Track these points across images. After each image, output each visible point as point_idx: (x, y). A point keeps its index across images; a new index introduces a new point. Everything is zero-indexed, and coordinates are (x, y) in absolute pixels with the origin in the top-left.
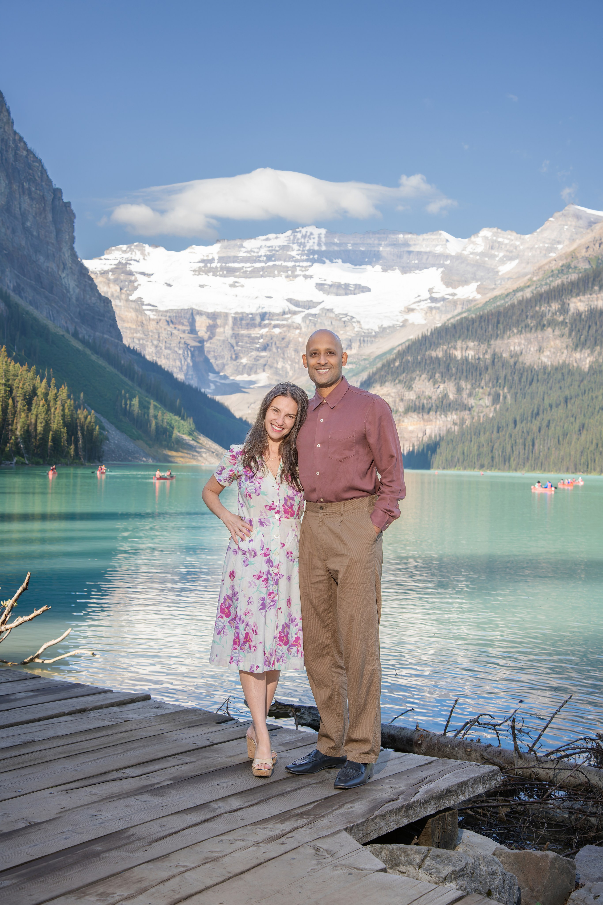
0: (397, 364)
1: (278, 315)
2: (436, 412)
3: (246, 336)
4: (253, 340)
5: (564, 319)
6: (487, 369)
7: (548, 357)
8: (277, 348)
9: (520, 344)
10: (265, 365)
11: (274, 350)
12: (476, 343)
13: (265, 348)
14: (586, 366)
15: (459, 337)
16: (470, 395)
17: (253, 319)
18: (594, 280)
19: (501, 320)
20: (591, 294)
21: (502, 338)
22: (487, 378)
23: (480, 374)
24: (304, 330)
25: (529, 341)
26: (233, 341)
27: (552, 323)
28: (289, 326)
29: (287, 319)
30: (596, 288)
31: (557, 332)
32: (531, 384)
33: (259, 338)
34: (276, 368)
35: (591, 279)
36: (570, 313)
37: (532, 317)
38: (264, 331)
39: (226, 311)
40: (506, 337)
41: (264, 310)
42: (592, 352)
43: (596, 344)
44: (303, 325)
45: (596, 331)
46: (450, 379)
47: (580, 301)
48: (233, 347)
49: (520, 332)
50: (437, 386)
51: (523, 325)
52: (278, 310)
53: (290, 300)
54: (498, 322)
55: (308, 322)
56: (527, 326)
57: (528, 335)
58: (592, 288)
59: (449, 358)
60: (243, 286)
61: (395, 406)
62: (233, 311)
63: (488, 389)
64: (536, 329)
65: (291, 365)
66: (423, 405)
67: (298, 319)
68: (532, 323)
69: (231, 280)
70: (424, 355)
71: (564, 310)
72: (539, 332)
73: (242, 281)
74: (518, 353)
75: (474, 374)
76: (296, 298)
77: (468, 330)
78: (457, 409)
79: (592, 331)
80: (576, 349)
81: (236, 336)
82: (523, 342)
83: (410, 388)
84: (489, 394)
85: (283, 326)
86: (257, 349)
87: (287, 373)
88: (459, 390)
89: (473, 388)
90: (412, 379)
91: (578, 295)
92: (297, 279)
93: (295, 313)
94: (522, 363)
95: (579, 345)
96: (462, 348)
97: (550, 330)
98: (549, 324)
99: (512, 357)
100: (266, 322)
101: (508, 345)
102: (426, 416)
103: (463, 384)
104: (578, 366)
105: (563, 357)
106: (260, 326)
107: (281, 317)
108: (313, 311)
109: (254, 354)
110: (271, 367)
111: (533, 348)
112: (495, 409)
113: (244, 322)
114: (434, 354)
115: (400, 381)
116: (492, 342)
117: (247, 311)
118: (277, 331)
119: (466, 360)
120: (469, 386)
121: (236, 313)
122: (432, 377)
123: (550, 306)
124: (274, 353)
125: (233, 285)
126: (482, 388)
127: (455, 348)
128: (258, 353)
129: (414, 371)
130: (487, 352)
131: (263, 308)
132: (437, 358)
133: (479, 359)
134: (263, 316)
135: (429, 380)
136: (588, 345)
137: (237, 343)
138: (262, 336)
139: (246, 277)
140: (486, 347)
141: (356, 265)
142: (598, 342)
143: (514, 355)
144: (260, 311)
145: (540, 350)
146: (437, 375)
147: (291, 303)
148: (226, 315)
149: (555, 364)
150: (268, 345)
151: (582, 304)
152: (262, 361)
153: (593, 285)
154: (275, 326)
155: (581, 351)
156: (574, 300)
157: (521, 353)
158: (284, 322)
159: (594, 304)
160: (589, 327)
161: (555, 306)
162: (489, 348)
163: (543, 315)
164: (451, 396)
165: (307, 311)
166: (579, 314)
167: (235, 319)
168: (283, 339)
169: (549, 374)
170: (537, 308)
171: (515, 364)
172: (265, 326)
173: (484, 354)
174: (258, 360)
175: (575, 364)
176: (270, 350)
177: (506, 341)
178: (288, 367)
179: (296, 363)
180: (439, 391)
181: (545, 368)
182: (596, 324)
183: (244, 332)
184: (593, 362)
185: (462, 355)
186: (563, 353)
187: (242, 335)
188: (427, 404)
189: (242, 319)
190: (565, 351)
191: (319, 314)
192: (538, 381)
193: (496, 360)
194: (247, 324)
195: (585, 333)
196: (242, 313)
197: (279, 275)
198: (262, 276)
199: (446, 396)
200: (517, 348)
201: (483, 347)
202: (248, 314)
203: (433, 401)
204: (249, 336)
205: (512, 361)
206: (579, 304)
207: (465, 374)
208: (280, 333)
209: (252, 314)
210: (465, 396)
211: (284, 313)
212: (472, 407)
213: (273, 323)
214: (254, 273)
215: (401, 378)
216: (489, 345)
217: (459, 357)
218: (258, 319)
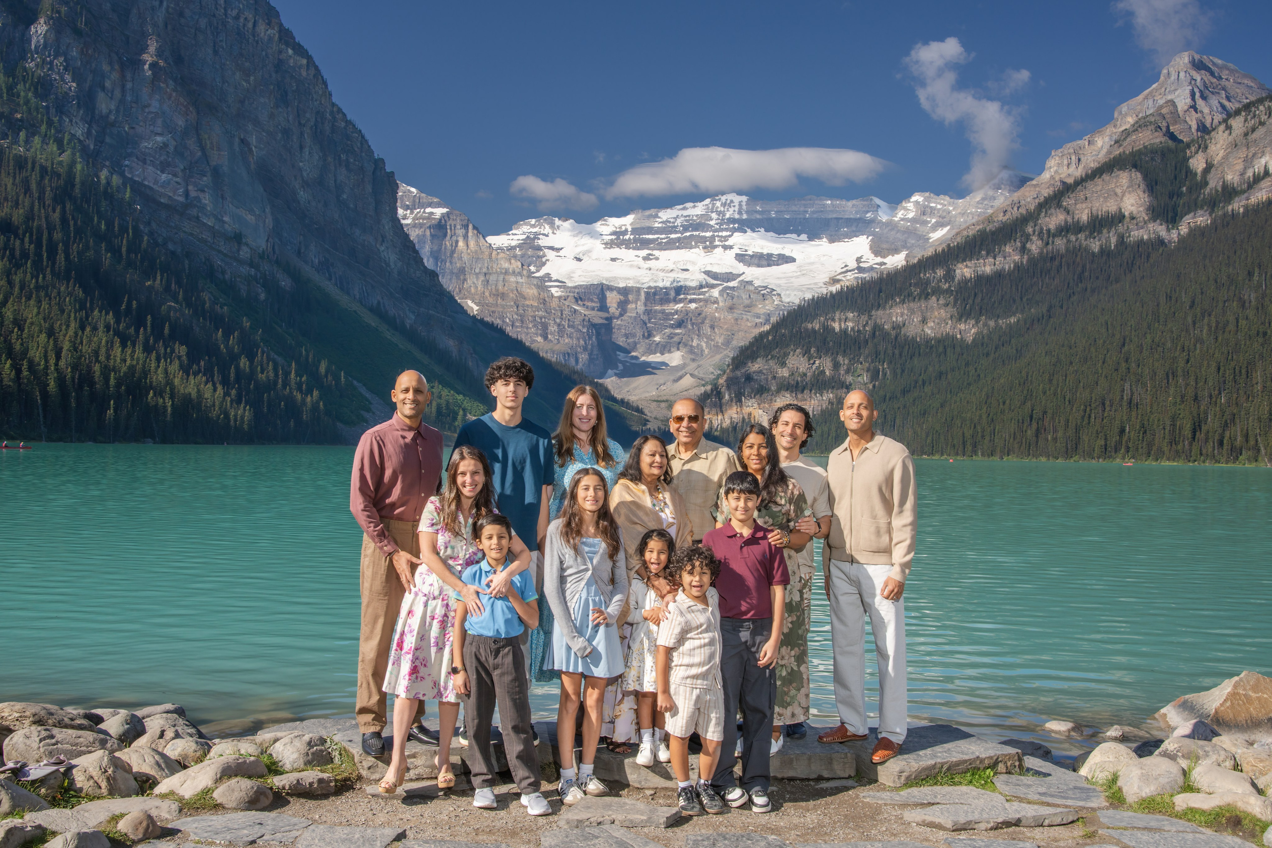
0: (770, 338)
1: (695, 288)
2: (811, 391)
3: (660, 312)
4: (667, 316)
5: (950, 286)
6: (866, 342)
7: (932, 328)
8: (693, 324)
9: (902, 315)
10: (679, 343)
11: (690, 327)
12: (856, 314)
13: (680, 324)
14: (969, 338)
15: (838, 308)
16: (848, 371)
17: (667, 294)
18: (981, 244)
19: (884, 289)
20: (978, 260)
21: (884, 309)
22: (867, 352)
23: (859, 348)
24: (721, 304)
25: (912, 312)
26: (645, 318)
27: (937, 292)
28: (706, 301)
29: (704, 293)
30: (983, 253)
31: (942, 301)
32: (911, 358)
33: (673, 314)
34: (691, 346)
35: (978, 243)
36: (956, 280)
37: (916, 285)
38: (679, 306)
39: (638, 286)
40: (887, 307)
41: (680, 284)
42: (977, 322)
43: (981, 314)
44: (720, 299)
45: (982, 300)
46: (826, 354)
47: (967, 266)
48: (646, 324)
49: (903, 302)
50: (812, 362)
51: (906, 293)
52: (693, 284)
53: (707, 273)
54: (880, 291)
55: (725, 296)
56: (910, 295)
57: (912, 305)
58: (980, 252)
59: (828, 330)
60: (657, 259)
61: (767, 384)
62: (646, 286)
63: (867, 365)
64: (919, 299)
65: (707, 343)
66: (797, 383)
67: (715, 293)
68: (916, 291)
69: (644, 253)
70: (800, 329)
71: (949, 276)
72: (922, 301)
73: (656, 253)
74: (901, 324)
75: (853, 348)
76: (714, 271)
77: (847, 300)
78: (833, 388)
79: (978, 300)
80: (960, 319)
81: (648, 312)
82: (906, 312)
83: (783, 364)
84: (868, 371)
85: (700, 300)
86: (672, 326)
87: (702, 351)
88: (836, 366)
89: (851, 363)
90: (786, 355)
91: (964, 260)
92: (716, 250)
93: (713, 286)
94: (905, 335)
95: (963, 315)
96: (840, 320)
97: (934, 298)
98: (933, 293)
99: (894, 328)
100: (682, 296)
101: (890, 315)
102: (800, 396)
103: (840, 359)
104: (962, 338)
105: (948, 329)
106: (676, 301)
107: (697, 291)
108: (731, 284)
109: (668, 331)
110: (686, 345)
111: (917, 319)
112: (874, 386)
113: (657, 297)
114: (810, 326)
115: (773, 357)
116: (873, 313)
117: (661, 284)
118: (693, 306)
119: (844, 332)
120: (846, 362)
121: (650, 287)
122: (806, 352)
123: (936, 273)
124: (689, 330)
125: (646, 258)
126: (861, 363)
127: (833, 320)
128: (672, 330)
129: (788, 346)
130: (867, 323)
131: (678, 282)
132: (813, 329)
133: (859, 331)
134: (679, 290)
135: (804, 356)
136: (973, 315)
137: (649, 320)
138: (676, 312)
139: (660, 249)
140: (866, 318)
141: (779, 234)
142: (983, 311)
143: (897, 327)
144: (675, 284)
145: (924, 321)
146: (813, 350)
147: (708, 276)
148: (638, 290)
149: (939, 336)
150: (683, 321)
151: (968, 270)
152: (676, 339)
153: (981, 249)
154: (691, 301)
155: (966, 321)
156: (960, 265)
157: (904, 325)
158: (702, 297)
159: (980, 270)
160: (975, 295)
161: (940, 272)
162: (870, 319)
163: (928, 282)
164: (827, 373)
165: (726, 284)
166: (965, 281)
167: (647, 294)
168: (699, 314)
169: (931, 347)
170: (922, 275)
171: (896, 337)
172: (681, 301)
173: (864, 326)
174: (672, 338)
175: (959, 336)
176: (685, 327)
177: (888, 312)
178: (704, 345)
179: (712, 340)
180: (814, 367)
181: (927, 341)
182: (982, 291)
183: (658, 308)
184: (976, 334)
185: (840, 327)
186: (947, 324)
187: (656, 311)
188: (802, 382)
189: (655, 294)
190: (950, 322)
191: (737, 287)
192: (920, 355)
193: (877, 333)
194: (661, 299)
195: (970, 301)
196: (656, 287)
197: (696, 246)
198: (678, 248)
199: (823, 372)
200: (900, 319)
201: (864, 318)
202: (661, 289)
203: (808, 379)
204: (663, 312)
205: (893, 333)
206: (965, 270)
207: (842, 348)
208: (696, 308)
209: (666, 288)
210: (842, 372)
211: (701, 287)
212: (851, 385)
213: (689, 297)
214: (671, 245)
215: (775, 352)
216: (870, 317)
217: (837, 329)
218: (673, 294)
